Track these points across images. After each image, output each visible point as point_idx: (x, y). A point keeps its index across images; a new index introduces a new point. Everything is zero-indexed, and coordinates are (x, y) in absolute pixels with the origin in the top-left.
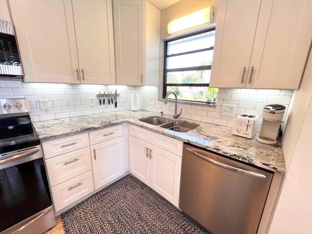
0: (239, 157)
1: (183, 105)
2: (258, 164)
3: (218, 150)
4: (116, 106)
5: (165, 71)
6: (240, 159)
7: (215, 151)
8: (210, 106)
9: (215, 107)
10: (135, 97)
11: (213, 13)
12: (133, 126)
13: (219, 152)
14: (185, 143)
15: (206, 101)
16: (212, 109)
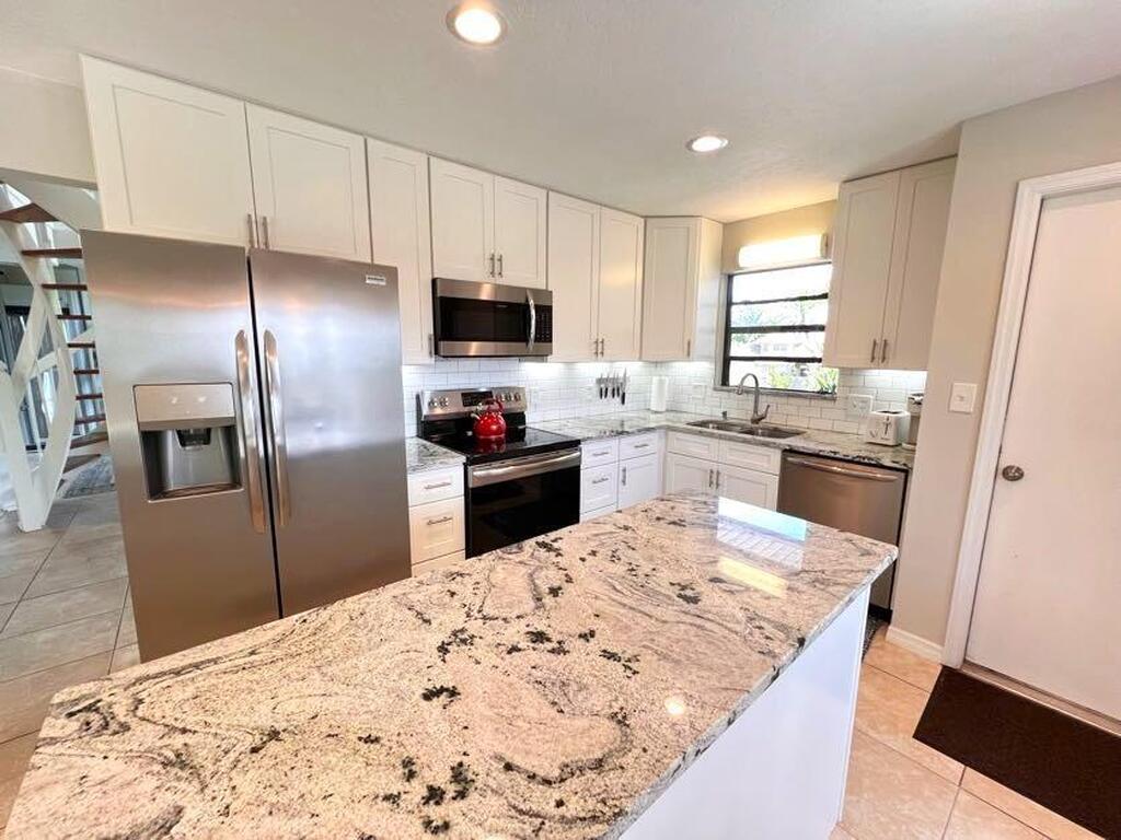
0: (864, 458)
1: (771, 399)
2: (887, 463)
3: (835, 453)
4: (623, 402)
5: (729, 330)
6: (866, 461)
7: (832, 455)
8: (825, 399)
9: (834, 400)
10: (661, 383)
11: (827, 245)
12: (679, 435)
13: (837, 456)
14: (785, 450)
15: (818, 389)
16: (830, 404)
